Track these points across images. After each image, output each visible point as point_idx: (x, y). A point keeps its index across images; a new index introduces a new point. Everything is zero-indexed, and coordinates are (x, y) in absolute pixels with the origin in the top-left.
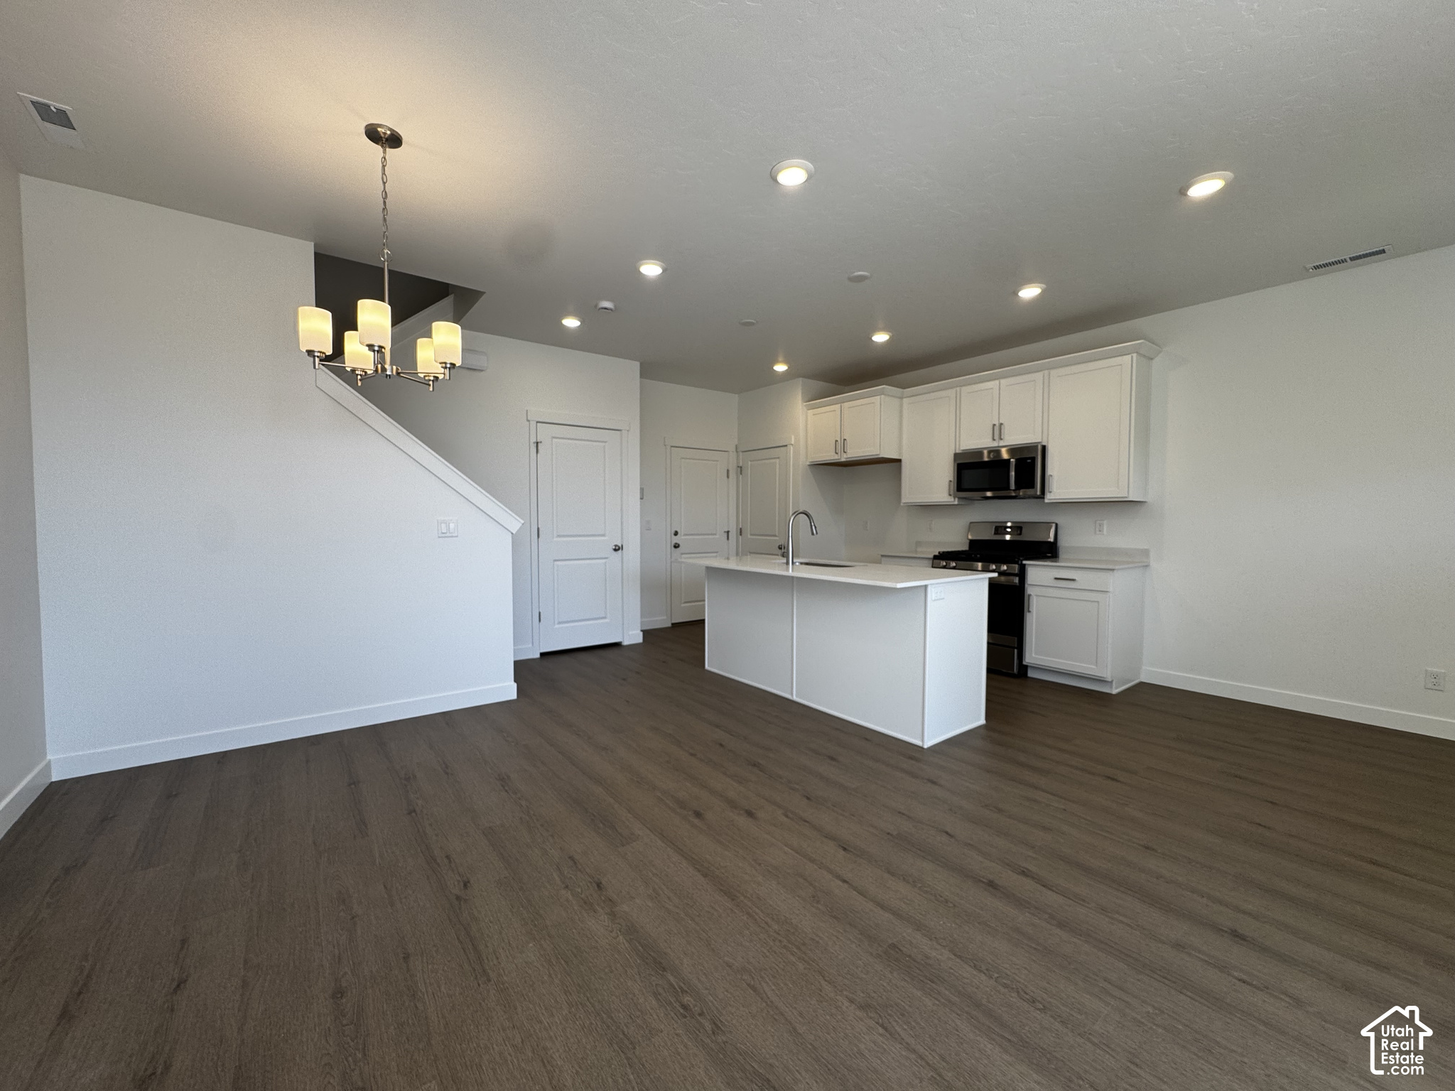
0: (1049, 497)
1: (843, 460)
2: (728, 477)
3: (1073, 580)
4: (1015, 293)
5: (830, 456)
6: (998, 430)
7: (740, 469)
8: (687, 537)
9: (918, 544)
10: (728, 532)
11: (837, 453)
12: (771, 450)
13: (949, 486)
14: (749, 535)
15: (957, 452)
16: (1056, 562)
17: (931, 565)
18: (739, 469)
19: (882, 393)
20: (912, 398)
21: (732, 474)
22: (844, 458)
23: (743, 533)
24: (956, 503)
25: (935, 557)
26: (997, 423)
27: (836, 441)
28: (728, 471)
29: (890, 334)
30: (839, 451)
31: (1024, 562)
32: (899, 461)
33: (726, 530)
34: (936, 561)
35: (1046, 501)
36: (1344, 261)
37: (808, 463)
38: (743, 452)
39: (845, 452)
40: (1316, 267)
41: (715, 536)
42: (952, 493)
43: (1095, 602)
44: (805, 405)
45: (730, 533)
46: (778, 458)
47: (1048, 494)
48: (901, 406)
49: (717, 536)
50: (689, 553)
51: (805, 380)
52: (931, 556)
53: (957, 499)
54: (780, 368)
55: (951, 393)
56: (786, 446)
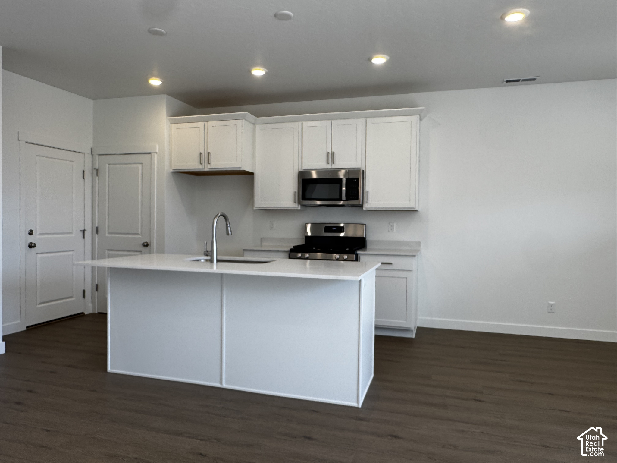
0: (367, 207)
1: (206, 170)
2: (84, 177)
3: (391, 264)
4: (370, 60)
5: (194, 165)
6: (331, 157)
7: (97, 171)
8: (42, 236)
9: (262, 240)
10: (84, 231)
11: (201, 164)
12: (135, 156)
13: (295, 195)
14: (107, 235)
15: (300, 170)
16: (364, 251)
17: (288, 257)
18: (95, 172)
19: (243, 118)
20: (266, 125)
21: (88, 175)
22: (207, 168)
23: (99, 233)
24: (299, 208)
25: (292, 251)
26: (330, 152)
27: (201, 153)
28: (84, 171)
29: (267, 70)
30: (203, 162)
31: (358, 252)
32: (252, 174)
33: (82, 229)
34: (292, 253)
35: (364, 209)
36: (518, 81)
37: (172, 171)
38: (99, 155)
39: (209, 163)
40: (507, 81)
41: (71, 235)
42: (297, 201)
43: (404, 278)
44: (169, 119)
45: (86, 232)
46: (142, 163)
47: (366, 204)
48: (254, 131)
49: (73, 235)
50: (47, 253)
51: (169, 97)
52: (288, 249)
53: (300, 206)
54: (155, 82)
55: (296, 125)
56: (151, 153)
